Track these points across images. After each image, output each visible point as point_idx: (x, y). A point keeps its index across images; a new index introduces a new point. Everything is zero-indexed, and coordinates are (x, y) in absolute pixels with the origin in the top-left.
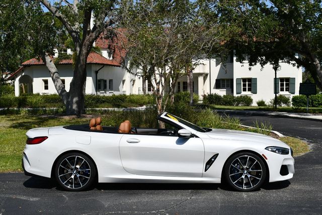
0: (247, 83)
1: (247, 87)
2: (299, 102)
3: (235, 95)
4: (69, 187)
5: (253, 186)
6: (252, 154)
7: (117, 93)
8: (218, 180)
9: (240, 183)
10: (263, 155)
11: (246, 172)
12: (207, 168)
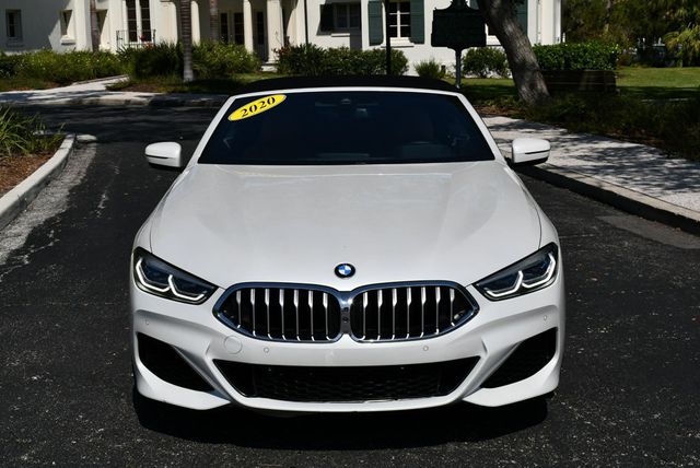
0: (399, 13)
1: (399, 26)
3: (366, 46)
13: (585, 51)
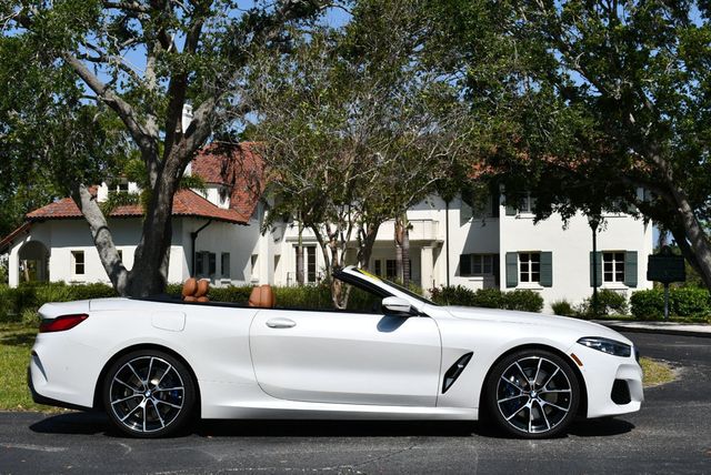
0: (530, 262)
1: (530, 272)
2: (647, 305)
3: (503, 288)
4: (133, 428)
5: (551, 425)
6: (548, 354)
7: (238, 284)
8: (471, 413)
9: (523, 420)
10: (572, 355)
11: (534, 394)
12: (448, 384)
13: (689, 294)
